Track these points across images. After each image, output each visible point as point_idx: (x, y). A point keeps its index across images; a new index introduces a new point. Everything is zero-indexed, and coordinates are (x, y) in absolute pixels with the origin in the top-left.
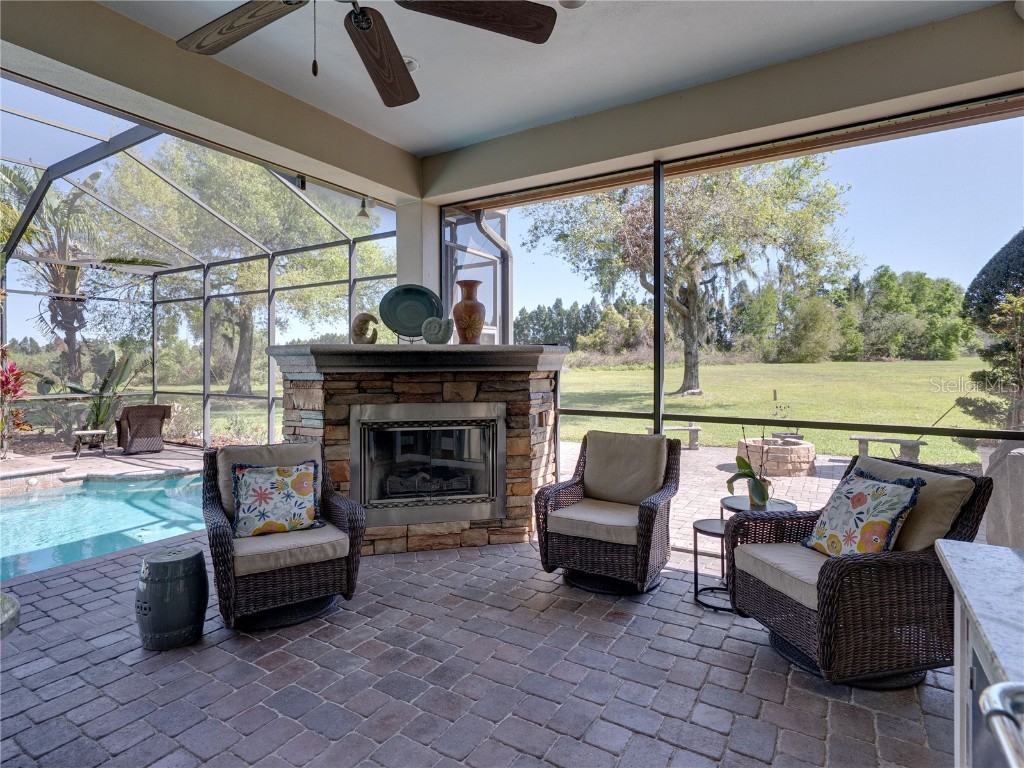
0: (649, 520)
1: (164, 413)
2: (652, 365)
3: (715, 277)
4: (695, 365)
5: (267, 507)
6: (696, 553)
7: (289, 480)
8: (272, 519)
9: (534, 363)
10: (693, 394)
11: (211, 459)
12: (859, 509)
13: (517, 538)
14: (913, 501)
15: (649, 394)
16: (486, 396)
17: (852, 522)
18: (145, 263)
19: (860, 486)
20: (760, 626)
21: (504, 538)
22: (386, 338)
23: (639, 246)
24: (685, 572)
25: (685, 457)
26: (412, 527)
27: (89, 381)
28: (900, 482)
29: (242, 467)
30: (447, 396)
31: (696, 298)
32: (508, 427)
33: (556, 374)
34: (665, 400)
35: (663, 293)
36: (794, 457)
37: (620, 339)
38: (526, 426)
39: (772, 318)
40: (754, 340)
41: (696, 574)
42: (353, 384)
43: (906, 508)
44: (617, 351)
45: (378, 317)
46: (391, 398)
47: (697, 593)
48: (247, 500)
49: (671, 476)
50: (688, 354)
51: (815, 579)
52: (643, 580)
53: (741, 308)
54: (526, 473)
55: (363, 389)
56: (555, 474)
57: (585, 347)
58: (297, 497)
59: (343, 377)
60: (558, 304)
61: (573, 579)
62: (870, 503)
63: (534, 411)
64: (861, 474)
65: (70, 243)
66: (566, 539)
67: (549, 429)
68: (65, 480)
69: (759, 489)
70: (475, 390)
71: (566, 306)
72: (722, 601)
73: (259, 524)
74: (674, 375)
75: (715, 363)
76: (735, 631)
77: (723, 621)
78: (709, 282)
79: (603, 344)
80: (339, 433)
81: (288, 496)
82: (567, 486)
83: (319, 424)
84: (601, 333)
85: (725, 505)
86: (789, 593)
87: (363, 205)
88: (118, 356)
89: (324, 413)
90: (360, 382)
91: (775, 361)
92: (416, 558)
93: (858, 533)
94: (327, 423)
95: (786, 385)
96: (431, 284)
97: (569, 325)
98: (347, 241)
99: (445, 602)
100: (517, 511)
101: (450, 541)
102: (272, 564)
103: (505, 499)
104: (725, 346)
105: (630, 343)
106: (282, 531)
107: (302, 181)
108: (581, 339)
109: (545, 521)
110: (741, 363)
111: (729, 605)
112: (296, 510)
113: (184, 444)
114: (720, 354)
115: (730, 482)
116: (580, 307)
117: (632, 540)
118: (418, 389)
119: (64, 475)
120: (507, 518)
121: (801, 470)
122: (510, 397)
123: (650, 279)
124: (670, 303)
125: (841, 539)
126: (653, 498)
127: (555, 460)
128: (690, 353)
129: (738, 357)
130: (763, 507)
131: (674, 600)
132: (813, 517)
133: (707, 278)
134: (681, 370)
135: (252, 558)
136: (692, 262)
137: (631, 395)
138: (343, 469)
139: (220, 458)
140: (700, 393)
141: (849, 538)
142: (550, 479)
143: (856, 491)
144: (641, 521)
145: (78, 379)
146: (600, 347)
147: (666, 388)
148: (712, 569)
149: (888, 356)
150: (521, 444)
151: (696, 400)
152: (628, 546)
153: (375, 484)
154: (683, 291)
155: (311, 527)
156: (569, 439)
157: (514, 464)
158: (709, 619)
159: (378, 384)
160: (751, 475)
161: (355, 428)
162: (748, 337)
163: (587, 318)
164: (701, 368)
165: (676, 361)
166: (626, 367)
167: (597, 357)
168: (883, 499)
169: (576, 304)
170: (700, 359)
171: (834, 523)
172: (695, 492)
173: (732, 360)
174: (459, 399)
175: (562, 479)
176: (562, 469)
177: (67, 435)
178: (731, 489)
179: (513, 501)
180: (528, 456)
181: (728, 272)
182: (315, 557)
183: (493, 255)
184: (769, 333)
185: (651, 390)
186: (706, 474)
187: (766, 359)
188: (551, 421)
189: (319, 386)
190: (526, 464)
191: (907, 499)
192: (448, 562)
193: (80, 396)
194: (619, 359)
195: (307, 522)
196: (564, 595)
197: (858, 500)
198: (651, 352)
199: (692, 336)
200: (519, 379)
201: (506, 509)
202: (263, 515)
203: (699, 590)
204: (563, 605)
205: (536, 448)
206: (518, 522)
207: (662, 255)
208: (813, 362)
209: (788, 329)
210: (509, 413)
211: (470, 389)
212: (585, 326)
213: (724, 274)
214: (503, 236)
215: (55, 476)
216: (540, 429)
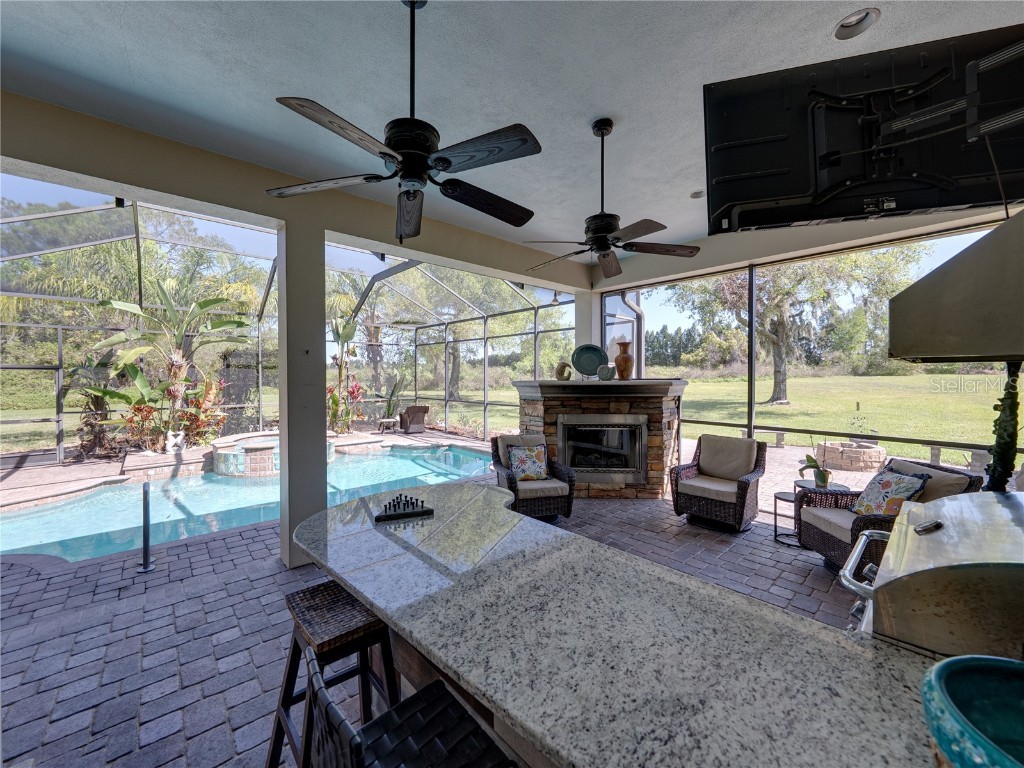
0: (743, 489)
1: (425, 410)
2: (746, 378)
3: (802, 312)
4: (784, 380)
5: (525, 467)
6: (776, 514)
7: (534, 454)
8: (528, 473)
9: (666, 392)
10: (781, 404)
11: (494, 441)
12: (886, 490)
13: (654, 496)
14: (922, 487)
15: (743, 403)
16: (635, 411)
17: (881, 499)
18: (414, 323)
19: (889, 477)
20: (820, 556)
21: (646, 495)
22: (575, 377)
23: (735, 293)
24: (769, 525)
25: (770, 454)
26: (591, 484)
27: (384, 391)
28: (915, 476)
29: (511, 446)
30: (612, 410)
31: (784, 328)
32: (649, 430)
33: (679, 397)
34: (757, 408)
35: (756, 325)
36: (866, 458)
37: (717, 357)
38: (661, 430)
39: (863, 336)
40: (843, 356)
41: (776, 526)
42: (559, 403)
43: (916, 491)
44: (714, 366)
45: (571, 364)
46: (580, 411)
47: (776, 536)
48: (515, 463)
49: (759, 465)
50: (777, 372)
51: (850, 526)
52: (740, 523)
53: (830, 329)
54: (660, 458)
55: (564, 404)
56: (678, 459)
57: (688, 363)
58: (538, 463)
59: (554, 399)
60: (665, 328)
61: (693, 520)
62: (894, 487)
63: (665, 421)
64: (891, 470)
65: (376, 313)
66: (691, 497)
67: (674, 431)
68: (383, 447)
69: (822, 476)
70: (628, 407)
71: (671, 331)
72: (794, 542)
73: (523, 475)
74: (764, 387)
75: (803, 376)
76: (800, 557)
77: (793, 552)
78: (797, 315)
79: (703, 361)
80: (552, 429)
81: (534, 462)
82: (688, 467)
83: (541, 424)
84: (700, 353)
85: (797, 484)
86: (834, 534)
87: (555, 295)
88: (398, 378)
89: (544, 419)
90: (562, 402)
91: (863, 374)
92: (595, 502)
93: (884, 504)
94: (546, 424)
95: (872, 396)
96: (596, 342)
97: (673, 345)
98: (533, 308)
99: (618, 525)
100: (654, 480)
101: (614, 494)
102: (534, 495)
103: (647, 472)
104: (813, 360)
105: (725, 359)
106: (532, 479)
107: (522, 286)
108: (684, 357)
109: (677, 486)
110: (830, 376)
111: (798, 544)
112: (538, 469)
113: (433, 429)
114: (810, 368)
115: (801, 470)
116: (682, 331)
117: (733, 500)
118: (594, 406)
119: (383, 444)
120: (648, 483)
121: (873, 467)
122: (650, 412)
123: (745, 316)
124: (761, 333)
125: (874, 507)
126: (746, 477)
127: (678, 451)
128: (779, 372)
129: (827, 371)
130: (825, 487)
131: (761, 539)
132: (858, 495)
133: (794, 312)
134: (771, 383)
135: (525, 491)
136: (781, 301)
137: (727, 404)
138: (554, 449)
139: (499, 441)
140: (788, 403)
141: (879, 507)
142: (675, 462)
143: (885, 480)
144: (739, 489)
145: (379, 390)
146: (700, 364)
147: (758, 398)
148: (788, 525)
149: (992, 369)
150: (656, 441)
151: (784, 409)
152: (730, 503)
153: (570, 459)
154: (773, 323)
155: (546, 479)
156: (687, 437)
157: (652, 452)
158: (783, 550)
159: (573, 402)
160: (816, 466)
161: (560, 428)
162: (837, 354)
163: (688, 340)
164: (790, 382)
165: (766, 375)
166: (721, 379)
167: (697, 371)
168: (902, 485)
169: (679, 329)
170: (788, 374)
171: (870, 498)
172: (780, 478)
173: (821, 373)
174: (619, 412)
175: (683, 463)
176: (682, 458)
177: (374, 422)
178: (802, 475)
179: (652, 474)
180: (661, 448)
181: (814, 307)
182: (553, 494)
183: (632, 317)
184: (859, 349)
185: (745, 399)
186: (790, 466)
187: (855, 372)
188: (676, 427)
189: (541, 403)
190: (660, 452)
191: (918, 486)
192: (615, 505)
193: (380, 399)
194: (715, 373)
195: (544, 476)
196: (687, 528)
197: (887, 485)
198: (746, 367)
199: (781, 358)
200: (656, 401)
201: (647, 478)
202: (524, 471)
203: (777, 536)
204: (688, 533)
205: (666, 443)
206: (655, 487)
207: (755, 298)
208: (905, 375)
209: (878, 346)
210: (649, 421)
211: (626, 406)
212: (686, 346)
213: (811, 309)
214: (638, 304)
215: (379, 444)
216: (669, 431)
